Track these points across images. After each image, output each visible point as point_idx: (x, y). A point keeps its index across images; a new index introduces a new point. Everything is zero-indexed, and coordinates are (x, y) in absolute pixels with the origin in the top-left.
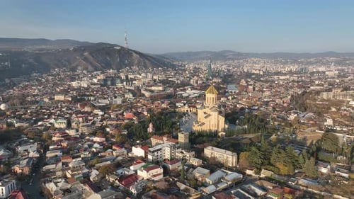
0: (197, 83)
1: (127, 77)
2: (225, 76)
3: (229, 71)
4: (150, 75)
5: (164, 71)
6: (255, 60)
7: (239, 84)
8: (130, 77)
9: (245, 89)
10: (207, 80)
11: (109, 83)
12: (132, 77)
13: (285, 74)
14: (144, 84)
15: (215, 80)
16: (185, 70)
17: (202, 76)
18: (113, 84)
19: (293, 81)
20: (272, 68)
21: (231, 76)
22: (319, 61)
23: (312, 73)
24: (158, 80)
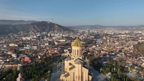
0: (82, 38)
1: (51, 35)
2: (96, 35)
3: (98, 33)
4: (61, 35)
5: (69, 32)
6: (109, 29)
7: (102, 39)
9: (105, 41)
10: (88, 37)
11: (41, 38)
12: (53, 35)
13: (123, 34)
14: (57, 38)
15: (91, 37)
16: (78, 33)
17: (85, 35)
18: (43, 38)
19: (128, 37)
20: (117, 32)
21: (99, 35)
22: (138, 29)
23: (136, 34)
24: (65, 36)
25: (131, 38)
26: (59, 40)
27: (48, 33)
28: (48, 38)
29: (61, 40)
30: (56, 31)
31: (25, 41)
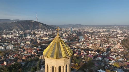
0: (66, 36)
1: (34, 33)
2: (78, 33)
3: (79, 31)
4: (45, 32)
5: (52, 31)
7: (84, 36)
8: (35, 33)
10: (70, 34)
11: (23, 36)
12: (36, 33)
13: (102, 32)
14: (41, 36)
15: (74, 34)
16: (61, 31)
17: (68, 33)
18: (25, 36)
19: (107, 35)
20: (96, 30)
21: (81, 33)
22: (113, 28)
23: (113, 32)
24: (48, 34)
25: (110, 35)
26: (42, 38)
27: (32, 31)
28: (31, 36)
29: (44, 38)
30: (40, 29)
31: (5, 39)
